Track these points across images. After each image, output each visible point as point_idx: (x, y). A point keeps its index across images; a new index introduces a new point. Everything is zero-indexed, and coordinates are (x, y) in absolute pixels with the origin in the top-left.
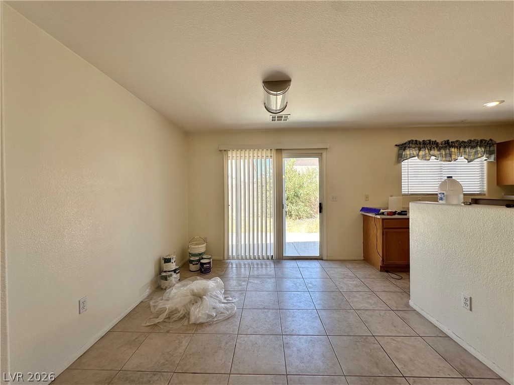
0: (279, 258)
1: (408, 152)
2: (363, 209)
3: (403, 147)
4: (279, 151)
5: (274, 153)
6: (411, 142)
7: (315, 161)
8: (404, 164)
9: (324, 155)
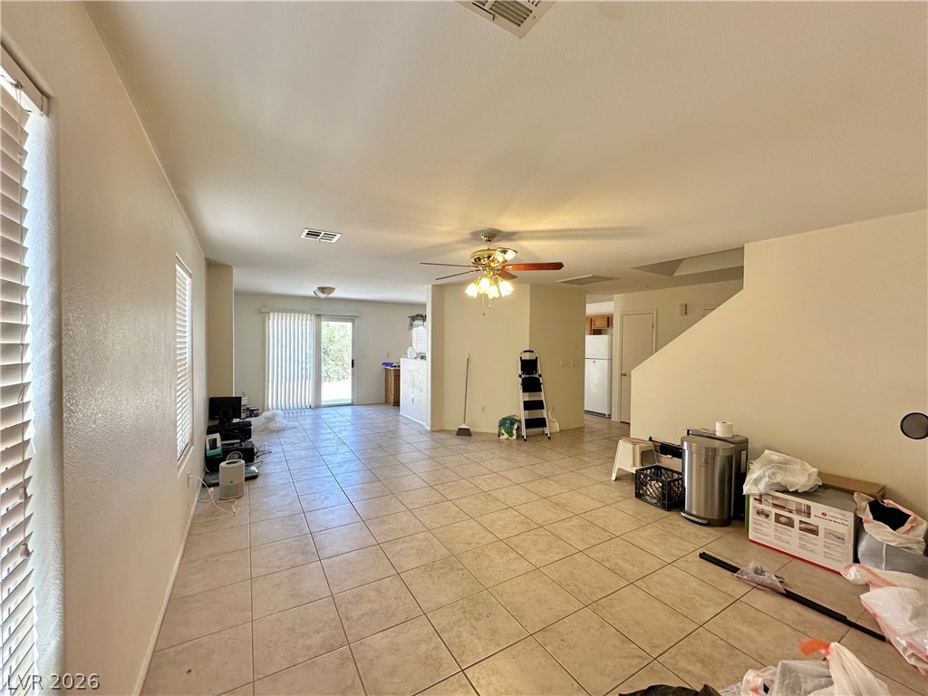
0: (317, 406)
1: (416, 322)
2: (384, 364)
3: (413, 318)
4: (318, 316)
5: (313, 317)
6: (417, 315)
7: (349, 325)
8: (414, 330)
9: (356, 321)
